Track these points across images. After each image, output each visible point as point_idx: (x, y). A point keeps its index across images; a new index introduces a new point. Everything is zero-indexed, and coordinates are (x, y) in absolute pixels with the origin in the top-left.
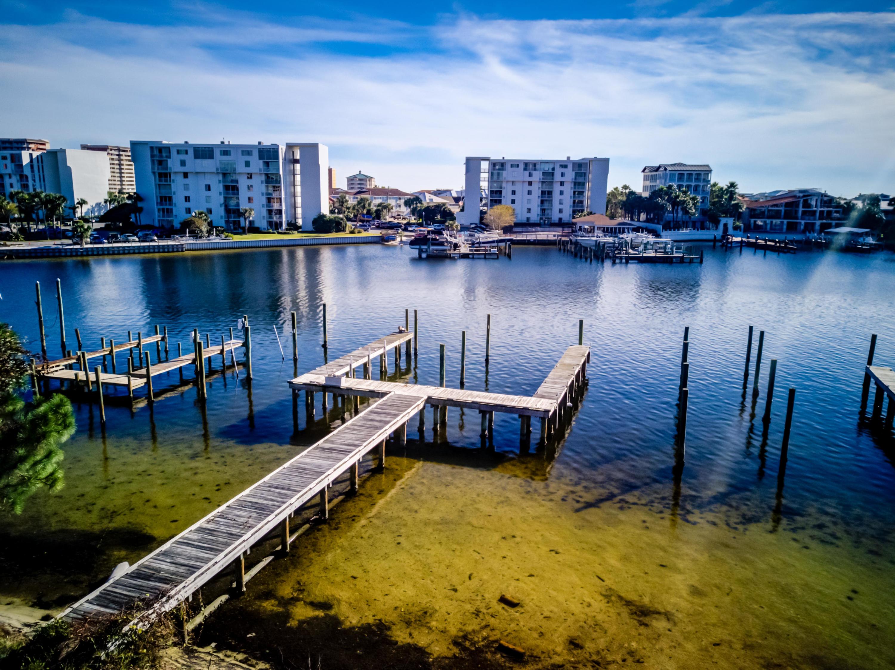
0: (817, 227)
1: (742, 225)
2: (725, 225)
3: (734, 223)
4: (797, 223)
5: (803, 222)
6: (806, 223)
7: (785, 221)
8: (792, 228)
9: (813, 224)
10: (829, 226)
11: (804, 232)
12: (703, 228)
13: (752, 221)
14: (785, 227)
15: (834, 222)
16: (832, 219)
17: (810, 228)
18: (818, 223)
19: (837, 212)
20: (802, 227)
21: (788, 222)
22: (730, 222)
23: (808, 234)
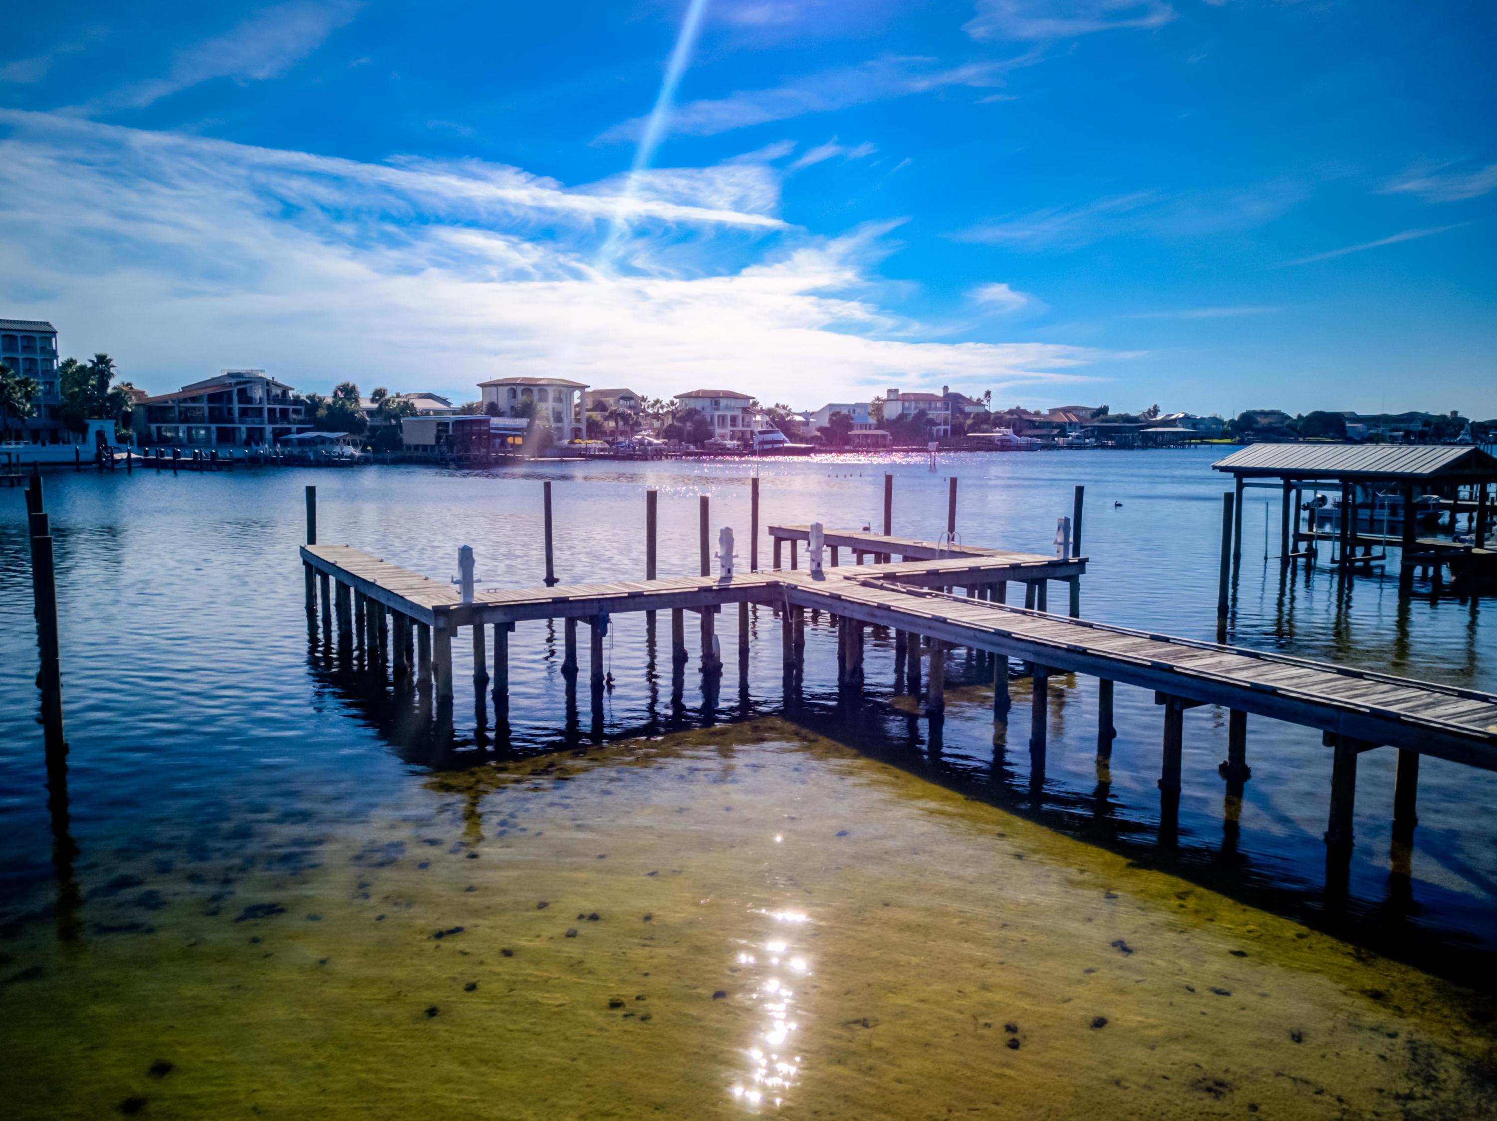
0: (268, 434)
1: (135, 435)
2: (100, 435)
3: (116, 431)
4: (234, 429)
5: (243, 427)
6: (248, 429)
7: (213, 427)
8: (226, 437)
9: (261, 431)
10: (288, 431)
11: (247, 443)
12: (55, 440)
13: (153, 427)
14: (214, 436)
15: (294, 427)
16: (289, 423)
17: (255, 436)
18: (269, 428)
19: (296, 412)
20: (244, 436)
21: (218, 428)
22: (109, 427)
23: (254, 447)
